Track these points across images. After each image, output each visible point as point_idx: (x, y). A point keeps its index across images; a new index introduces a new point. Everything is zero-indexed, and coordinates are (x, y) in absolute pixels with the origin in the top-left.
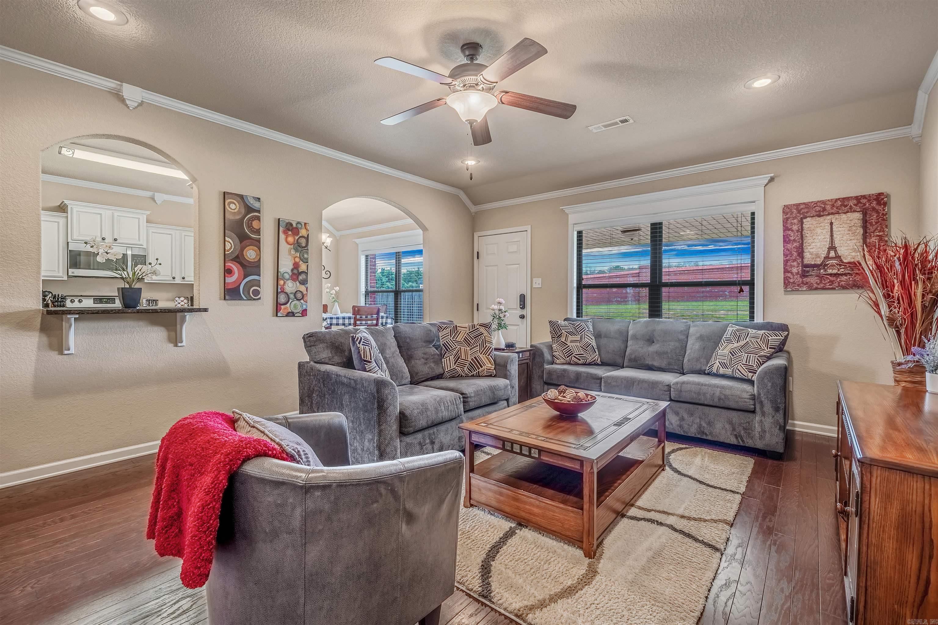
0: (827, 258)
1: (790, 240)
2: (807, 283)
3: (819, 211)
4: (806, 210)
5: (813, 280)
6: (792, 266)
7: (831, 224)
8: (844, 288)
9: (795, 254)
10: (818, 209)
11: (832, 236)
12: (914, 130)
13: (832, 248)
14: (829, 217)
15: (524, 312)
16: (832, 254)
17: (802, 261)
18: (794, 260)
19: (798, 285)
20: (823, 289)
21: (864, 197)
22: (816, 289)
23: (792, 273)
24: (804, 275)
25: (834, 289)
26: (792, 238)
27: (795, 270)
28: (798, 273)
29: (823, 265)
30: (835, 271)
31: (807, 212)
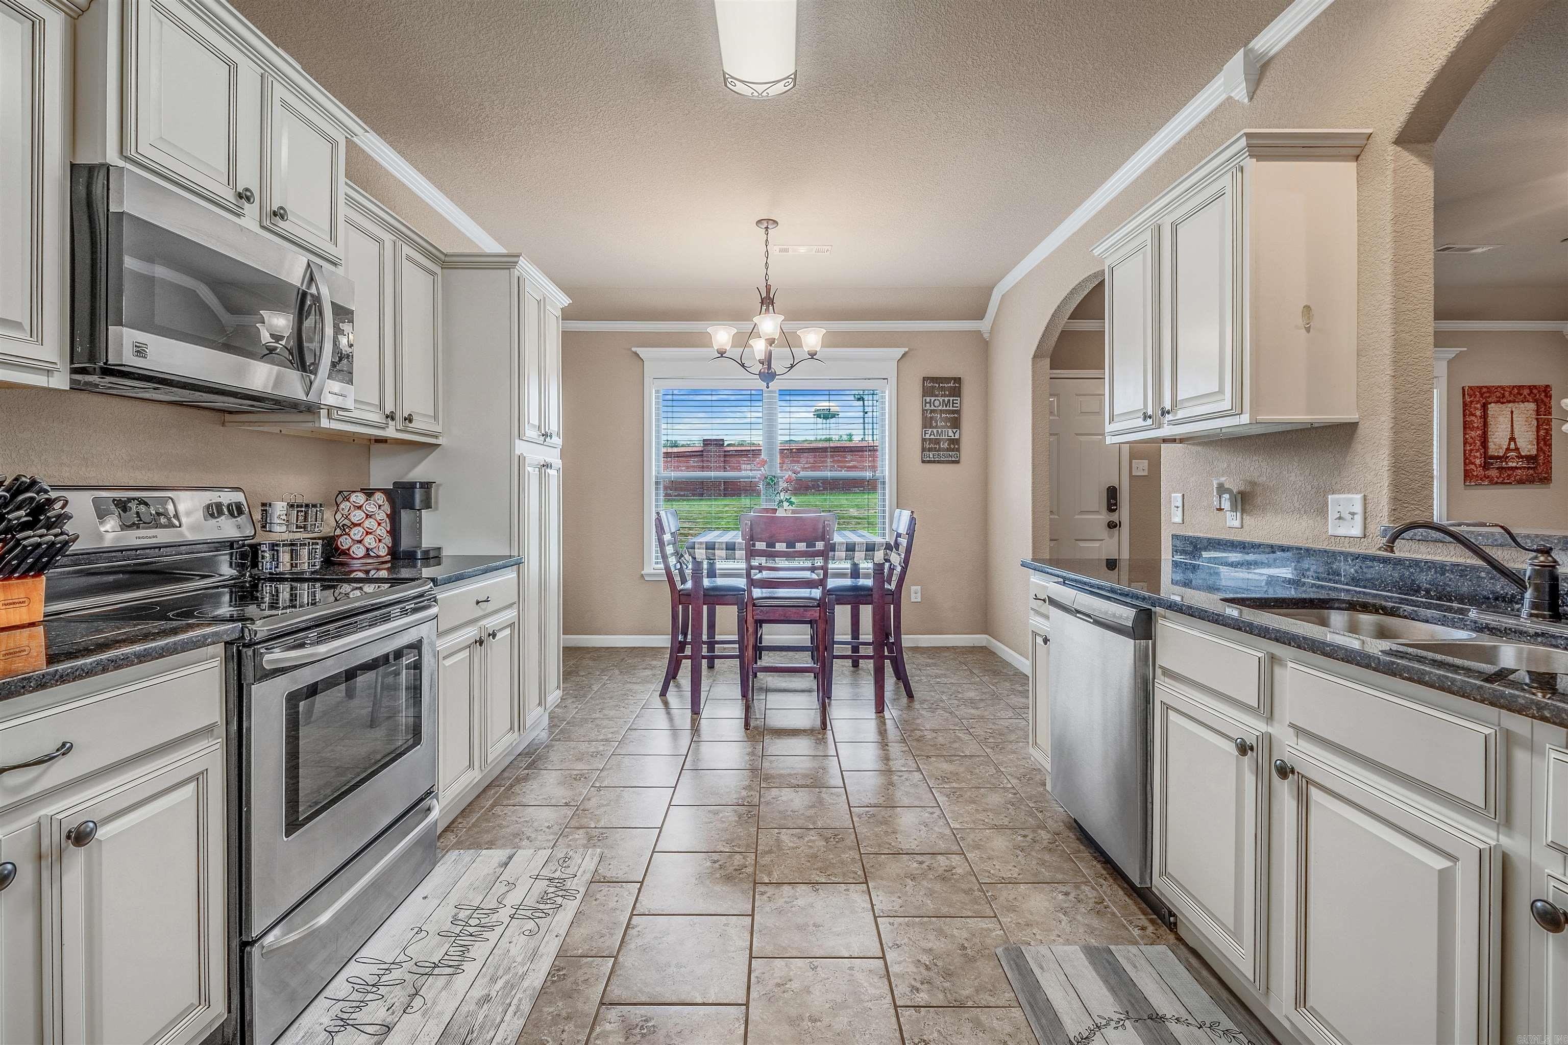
0: (1508, 449)
1: (1473, 427)
2: (1488, 477)
3: (1499, 397)
4: (1488, 395)
5: (1493, 473)
6: (1475, 457)
7: (1512, 412)
8: (1521, 482)
9: (1478, 443)
10: (1498, 394)
11: (1512, 426)
13: (1512, 439)
14: (1510, 405)
15: (1114, 517)
16: (1512, 446)
17: (1485, 453)
18: (1477, 451)
19: (1481, 479)
20: (1502, 483)
21: (1535, 387)
22: (1497, 483)
23: (1475, 465)
24: (1486, 466)
25: (1510, 483)
26: (1476, 425)
27: (1478, 462)
28: (1480, 466)
29: (1504, 458)
30: (1514, 465)
31: (1489, 397)
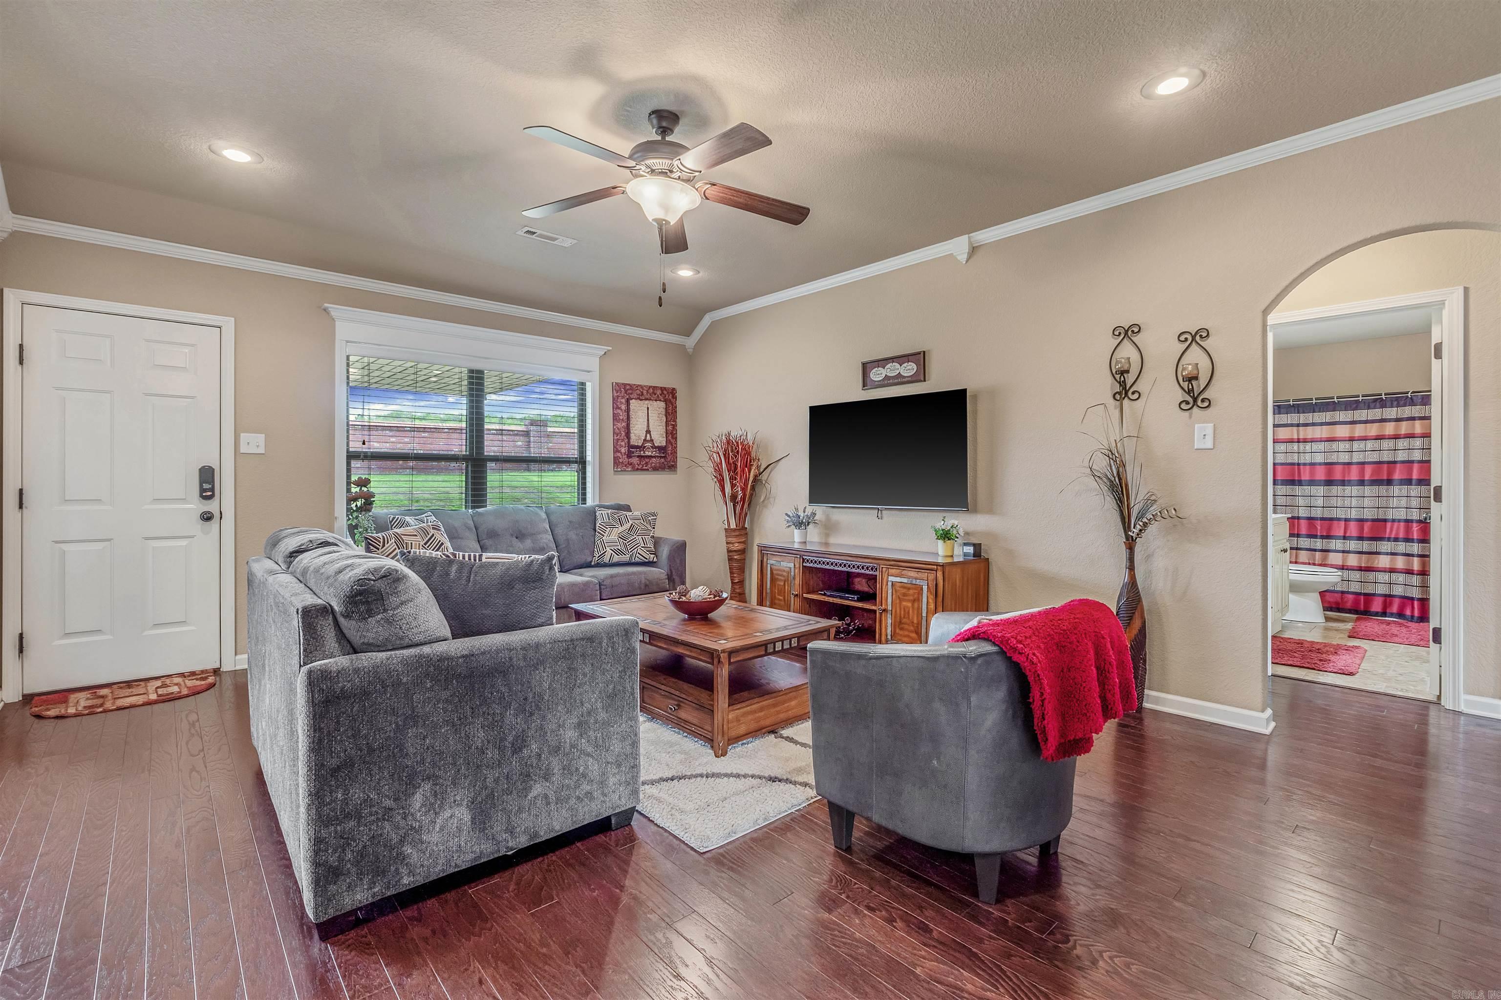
0: (645, 440)
1: (620, 419)
2: (631, 464)
3: (639, 395)
4: (630, 392)
5: (635, 460)
6: (621, 446)
7: (648, 408)
8: (655, 469)
9: (623, 434)
10: (638, 392)
11: (648, 420)
12: (690, 342)
13: (648, 432)
14: (647, 402)
15: (212, 506)
16: (648, 438)
17: (629, 442)
18: (623, 440)
19: (626, 466)
20: (642, 470)
21: (665, 388)
22: (638, 469)
23: (621, 453)
24: (629, 455)
25: (648, 470)
26: (621, 417)
27: (623, 450)
28: (625, 453)
29: (642, 448)
30: (650, 454)
31: (631, 394)
